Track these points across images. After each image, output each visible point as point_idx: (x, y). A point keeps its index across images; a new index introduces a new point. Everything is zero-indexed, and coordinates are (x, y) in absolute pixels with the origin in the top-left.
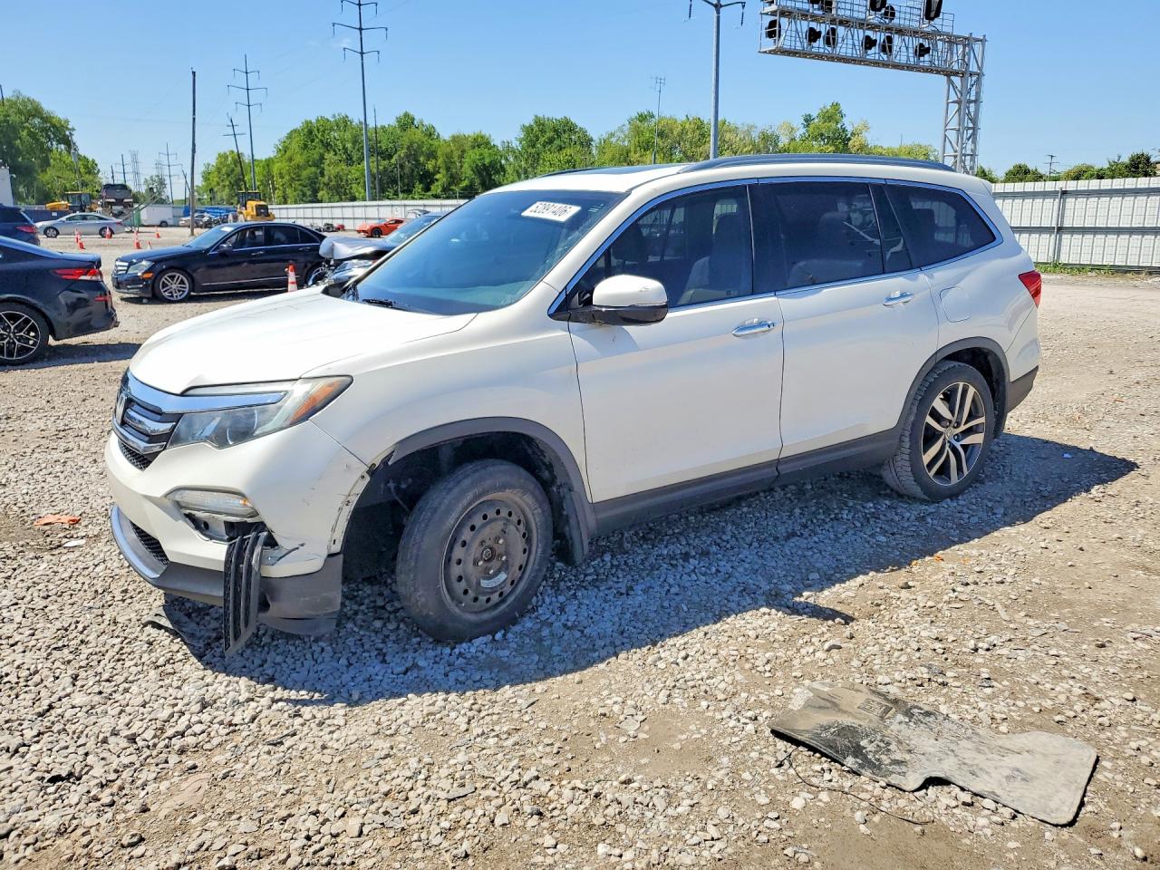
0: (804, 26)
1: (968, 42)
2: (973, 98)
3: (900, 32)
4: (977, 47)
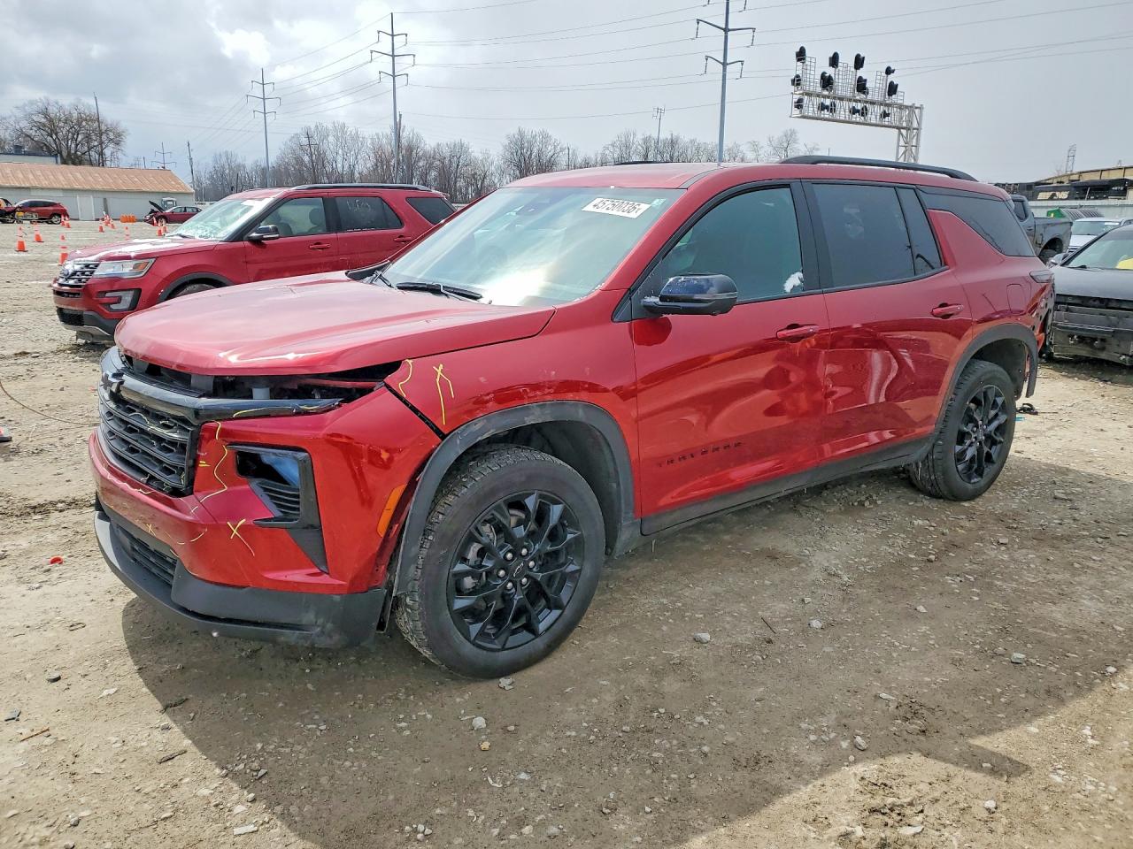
0: (817, 101)
1: (911, 108)
2: (914, 144)
3: (873, 103)
4: (917, 111)
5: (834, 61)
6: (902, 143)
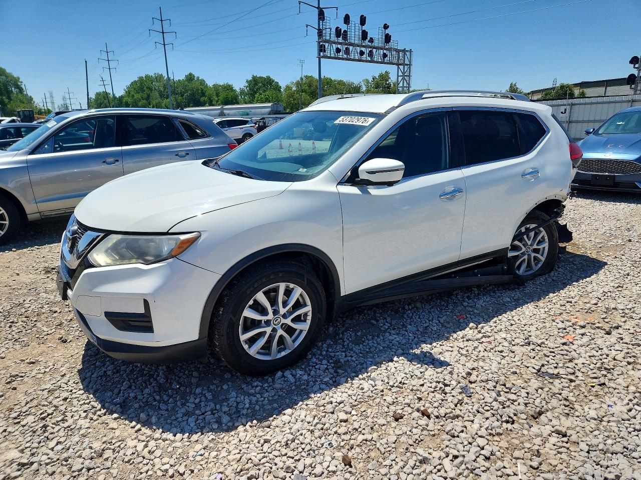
0: (334, 47)
1: (404, 51)
3: (377, 48)
4: (408, 53)
5: (347, 19)
6: (400, 74)
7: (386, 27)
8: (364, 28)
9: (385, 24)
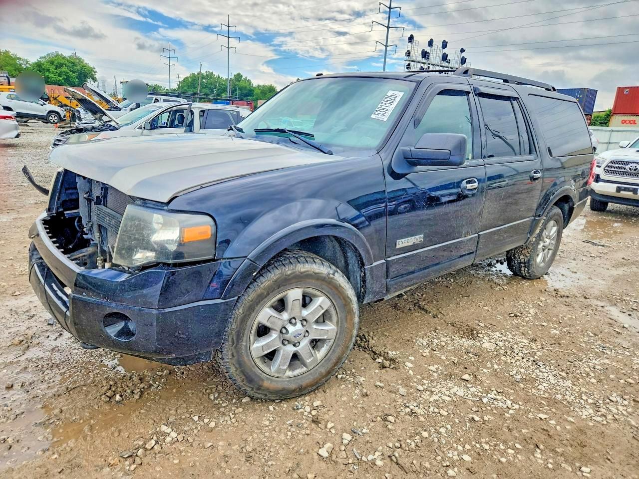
0: (420, 65)
7: (462, 51)
8: (445, 51)
9: (462, 49)
